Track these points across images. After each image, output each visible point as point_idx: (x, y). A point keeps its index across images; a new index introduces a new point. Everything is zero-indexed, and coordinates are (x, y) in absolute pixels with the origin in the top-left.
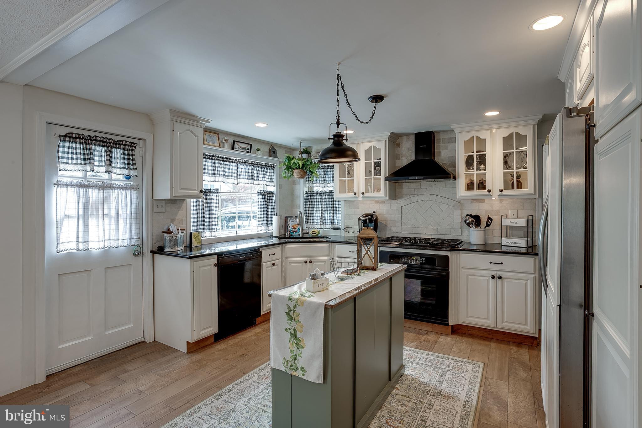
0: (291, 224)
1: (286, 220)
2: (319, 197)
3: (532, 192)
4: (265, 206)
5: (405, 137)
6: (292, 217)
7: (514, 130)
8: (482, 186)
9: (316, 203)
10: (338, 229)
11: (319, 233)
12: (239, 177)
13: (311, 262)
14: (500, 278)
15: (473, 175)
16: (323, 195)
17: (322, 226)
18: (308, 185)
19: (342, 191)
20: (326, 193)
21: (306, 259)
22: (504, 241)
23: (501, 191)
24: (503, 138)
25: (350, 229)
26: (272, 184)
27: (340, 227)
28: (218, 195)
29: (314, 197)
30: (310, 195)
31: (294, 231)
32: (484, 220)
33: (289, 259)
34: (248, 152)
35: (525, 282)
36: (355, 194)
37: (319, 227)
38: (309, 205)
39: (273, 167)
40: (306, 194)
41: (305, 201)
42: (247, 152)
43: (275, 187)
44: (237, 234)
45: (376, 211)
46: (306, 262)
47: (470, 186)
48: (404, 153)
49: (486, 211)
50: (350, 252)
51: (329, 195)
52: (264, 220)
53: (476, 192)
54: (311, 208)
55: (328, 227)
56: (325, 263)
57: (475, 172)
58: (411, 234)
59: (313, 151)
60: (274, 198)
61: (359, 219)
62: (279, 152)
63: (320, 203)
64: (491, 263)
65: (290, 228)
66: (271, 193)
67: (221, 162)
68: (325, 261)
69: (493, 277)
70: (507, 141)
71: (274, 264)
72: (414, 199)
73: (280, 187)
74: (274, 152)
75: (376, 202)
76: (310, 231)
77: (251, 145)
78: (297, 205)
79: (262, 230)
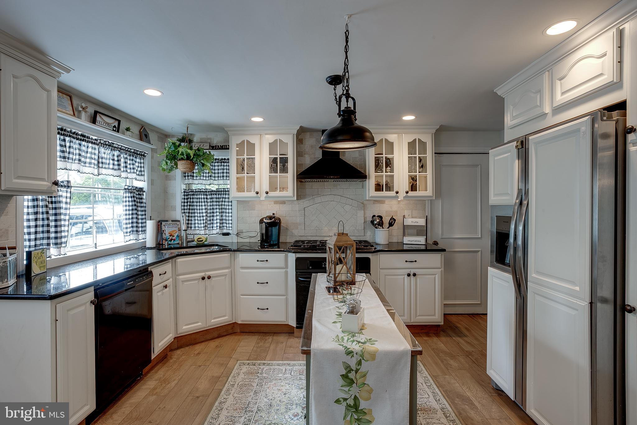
0: (167, 230)
1: (158, 225)
2: (203, 197)
3: (431, 194)
4: (134, 207)
5: (308, 134)
6: (167, 221)
7: (417, 137)
8: (389, 188)
9: (198, 204)
10: (228, 234)
11: (206, 241)
12: (101, 165)
13: (209, 278)
14: (415, 275)
15: (382, 176)
16: (208, 193)
17: (207, 232)
18: (187, 181)
19: (240, 189)
20: (212, 191)
21: (202, 274)
22: (406, 240)
23: (407, 192)
24: (408, 143)
25: (245, 234)
26: (142, 178)
27: (230, 232)
28: (69, 190)
29: (196, 197)
30: (189, 194)
31: (171, 240)
33: (181, 277)
34: (115, 131)
35: (434, 276)
36: (257, 193)
37: (202, 232)
38: (190, 206)
39: (144, 156)
40: (185, 192)
41: (183, 201)
42: (113, 130)
43: (146, 183)
44: (96, 248)
45: (275, 213)
46: (203, 278)
47: (379, 188)
48: (307, 150)
50: (258, 261)
51: (216, 194)
52: (132, 227)
53: (384, 193)
54: (192, 209)
55: (215, 232)
56: (225, 278)
57: (384, 174)
58: (314, 237)
59: (195, 139)
60: (144, 197)
61: (261, 221)
62: (152, 136)
63: (203, 204)
64: (406, 261)
65: (167, 235)
66: (141, 190)
67: (75, 140)
68: (226, 275)
69: (409, 275)
70: (411, 145)
71: (166, 287)
72: (318, 200)
73: (152, 182)
74: (146, 136)
75: (276, 202)
76: (196, 238)
77: (119, 122)
78: (172, 206)
79: (131, 240)
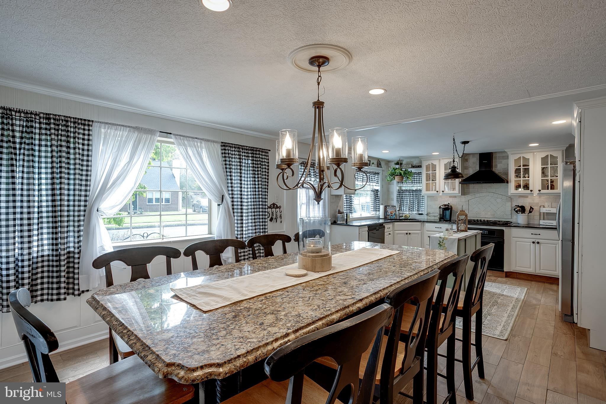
0: (389, 210)
1: (385, 208)
2: (408, 193)
4: (375, 199)
5: (472, 156)
6: (389, 206)
7: (549, 153)
8: (526, 187)
9: (405, 197)
10: (422, 214)
11: (409, 217)
13: (410, 234)
14: (538, 243)
15: (520, 181)
16: (411, 192)
17: (410, 213)
18: (399, 185)
19: (428, 189)
20: (413, 190)
21: (407, 232)
22: (541, 222)
23: (540, 191)
24: (542, 158)
25: (431, 214)
26: (378, 185)
27: (423, 213)
29: (404, 193)
30: (401, 192)
31: (391, 216)
32: (527, 209)
33: (396, 232)
34: (368, 165)
35: (555, 245)
36: (437, 192)
37: (408, 213)
38: (401, 198)
39: (379, 174)
40: (398, 191)
41: (397, 195)
43: (380, 187)
44: (361, 216)
45: (450, 203)
46: (407, 234)
47: (518, 187)
48: (470, 165)
49: (529, 203)
50: (436, 227)
51: (415, 192)
52: (374, 208)
53: (522, 191)
54: (402, 200)
55: (414, 213)
56: (418, 235)
57: (522, 179)
59: (404, 163)
60: (379, 194)
61: (440, 208)
62: (383, 164)
63: (408, 197)
64: (532, 234)
65: (389, 213)
66: (377, 190)
69: (534, 242)
70: (544, 160)
71: (390, 234)
72: (478, 195)
73: (382, 187)
74: (380, 164)
75: (450, 197)
76: (404, 215)
77: (370, 161)
78: (391, 198)
79: (373, 214)
